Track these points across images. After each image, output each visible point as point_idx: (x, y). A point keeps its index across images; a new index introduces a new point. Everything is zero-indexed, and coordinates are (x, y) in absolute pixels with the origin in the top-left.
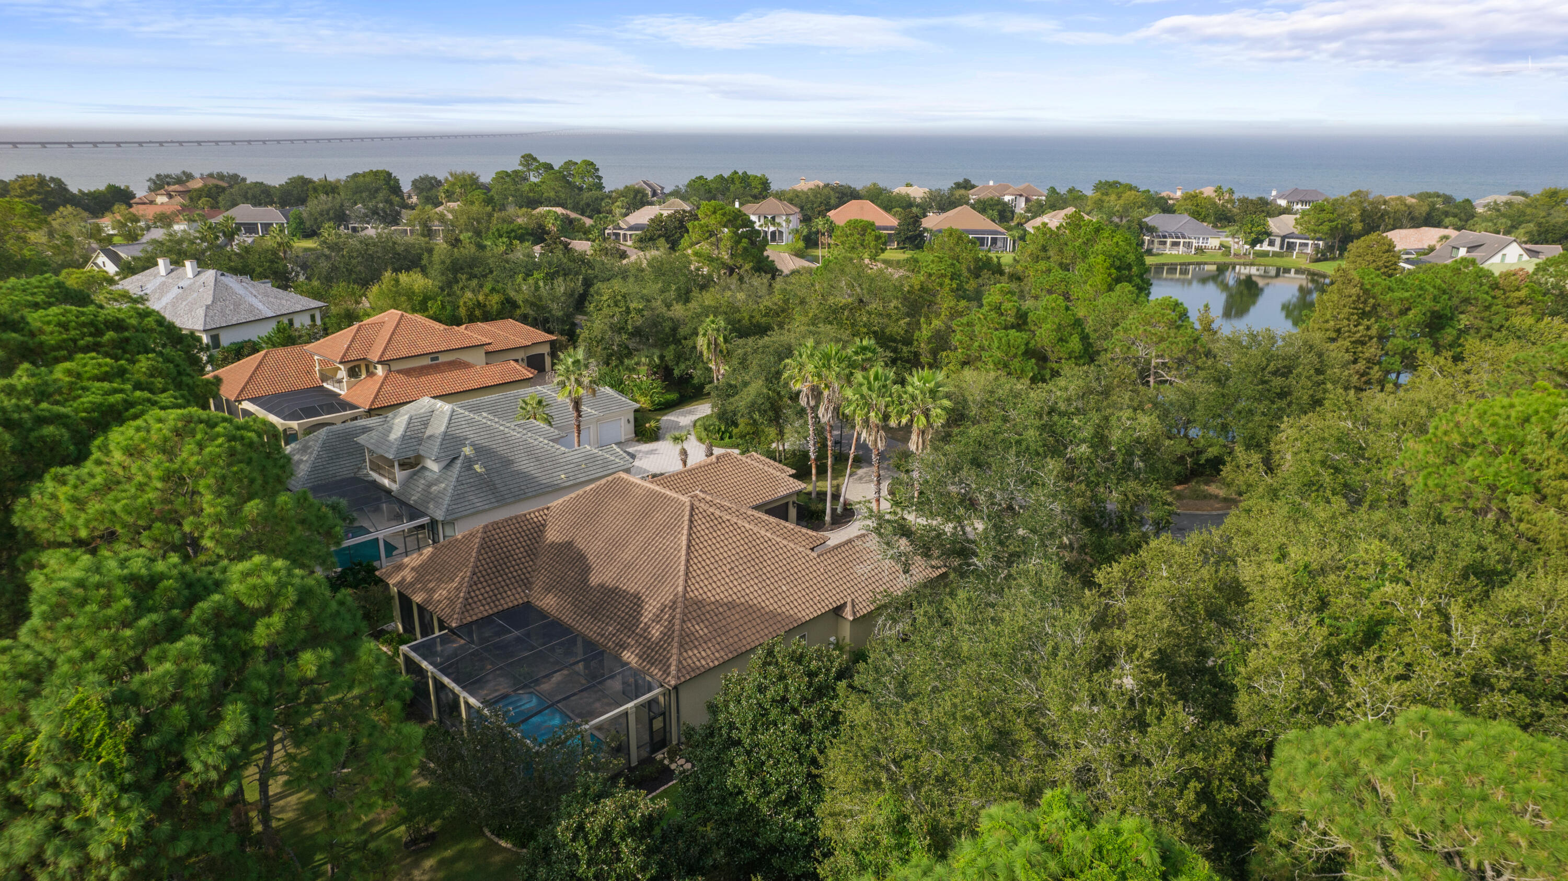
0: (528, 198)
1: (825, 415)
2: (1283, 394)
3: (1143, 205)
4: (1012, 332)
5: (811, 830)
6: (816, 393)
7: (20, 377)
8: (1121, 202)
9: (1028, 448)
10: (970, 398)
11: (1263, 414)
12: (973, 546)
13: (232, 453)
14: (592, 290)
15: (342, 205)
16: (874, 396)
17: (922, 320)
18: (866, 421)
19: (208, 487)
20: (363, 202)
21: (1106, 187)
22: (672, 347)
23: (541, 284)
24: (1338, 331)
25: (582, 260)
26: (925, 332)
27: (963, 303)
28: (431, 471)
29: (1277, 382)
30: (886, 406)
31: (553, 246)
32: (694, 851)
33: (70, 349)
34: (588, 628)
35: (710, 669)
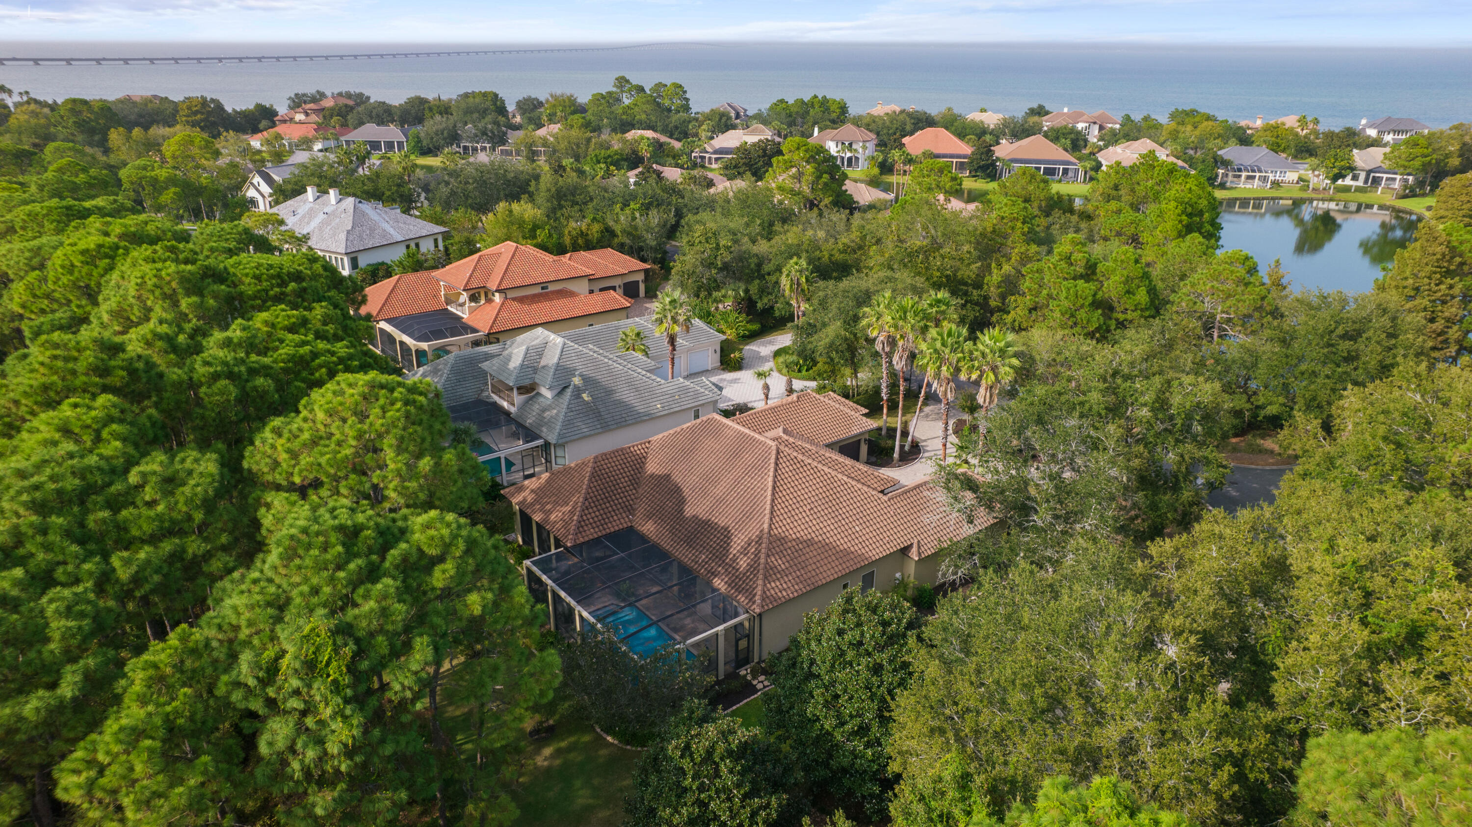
0: (621, 120)
1: (899, 363)
2: (1350, 358)
3: (1219, 136)
4: (1081, 282)
5: (878, 758)
6: (892, 342)
7: (235, 330)
8: (1197, 132)
9: (1090, 409)
10: (1038, 358)
11: (1328, 377)
12: (1034, 504)
13: (407, 416)
14: (683, 222)
15: (455, 126)
16: (947, 351)
17: (993, 265)
18: (937, 375)
19: (391, 446)
20: (473, 122)
21: (1183, 116)
22: (757, 282)
23: (637, 215)
24: (1417, 289)
25: (673, 190)
26: (995, 277)
27: (1034, 248)
28: (545, 397)
29: (1345, 346)
30: (958, 362)
31: (647, 175)
32: (779, 770)
33: (264, 301)
34: (684, 554)
35: (790, 600)
